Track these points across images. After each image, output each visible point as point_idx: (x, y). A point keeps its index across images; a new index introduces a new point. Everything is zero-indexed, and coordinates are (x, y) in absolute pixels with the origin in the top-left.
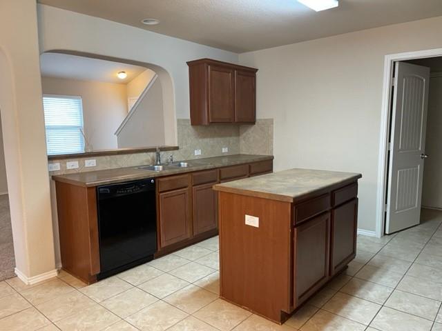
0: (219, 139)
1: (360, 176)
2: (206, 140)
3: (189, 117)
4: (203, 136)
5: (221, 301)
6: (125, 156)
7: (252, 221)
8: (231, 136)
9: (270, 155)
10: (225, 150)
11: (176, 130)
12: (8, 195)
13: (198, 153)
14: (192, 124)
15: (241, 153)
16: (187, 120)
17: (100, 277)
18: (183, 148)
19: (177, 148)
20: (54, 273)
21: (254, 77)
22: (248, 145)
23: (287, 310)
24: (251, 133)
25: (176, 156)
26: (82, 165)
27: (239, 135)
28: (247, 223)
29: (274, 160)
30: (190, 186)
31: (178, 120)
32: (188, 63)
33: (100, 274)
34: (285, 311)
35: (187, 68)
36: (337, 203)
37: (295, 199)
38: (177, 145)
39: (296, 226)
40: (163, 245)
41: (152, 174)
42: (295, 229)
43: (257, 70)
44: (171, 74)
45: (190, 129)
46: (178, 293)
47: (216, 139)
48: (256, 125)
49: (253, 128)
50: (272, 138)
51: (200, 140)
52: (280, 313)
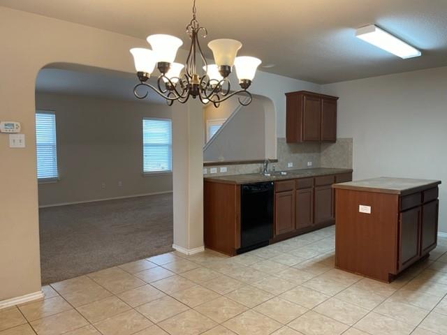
0: (306, 154)
1: (440, 182)
2: (297, 155)
3: (285, 137)
4: (295, 152)
5: (336, 270)
6: (244, 166)
7: (365, 209)
8: (314, 152)
9: (349, 168)
10: (309, 164)
11: (276, 146)
12: (172, 193)
13: (290, 165)
14: (287, 142)
15: (322, 167)
16: (284, 139)
17: (240, 252)
18: (281, 160)
19: (276, 161)
20: (202, 249)
21: (335, 104)
22: (329, 160)
23: (394, 272)
24: (332, 150)
25: (277, 167)
26: (219, 171)
27: (320, 152)
28: (360, 211)
29: (353, 173)
30: (295, 189)
31: (278, 139)
32: (286, 94)
33: (239, 249)
34: (393, 273)
35: (285, 98)
36: (425, 201)
37: (402, 192)
38: (276, 158)
39: (402, 212)
40: (277, 233)
41: (261, 179)
42: (401, 214)
43: (338, 98)
44: (274, 104)
45: (285, 145)
46: (302, 264)
47: (303, 154)
48: (336, 144)
49: (333, 146)
50: (352, 155)
51: (292, 155)
52: (388, 275)
